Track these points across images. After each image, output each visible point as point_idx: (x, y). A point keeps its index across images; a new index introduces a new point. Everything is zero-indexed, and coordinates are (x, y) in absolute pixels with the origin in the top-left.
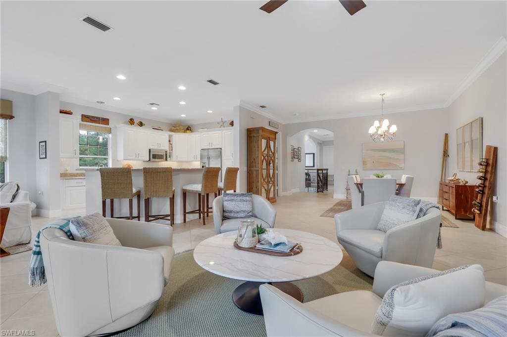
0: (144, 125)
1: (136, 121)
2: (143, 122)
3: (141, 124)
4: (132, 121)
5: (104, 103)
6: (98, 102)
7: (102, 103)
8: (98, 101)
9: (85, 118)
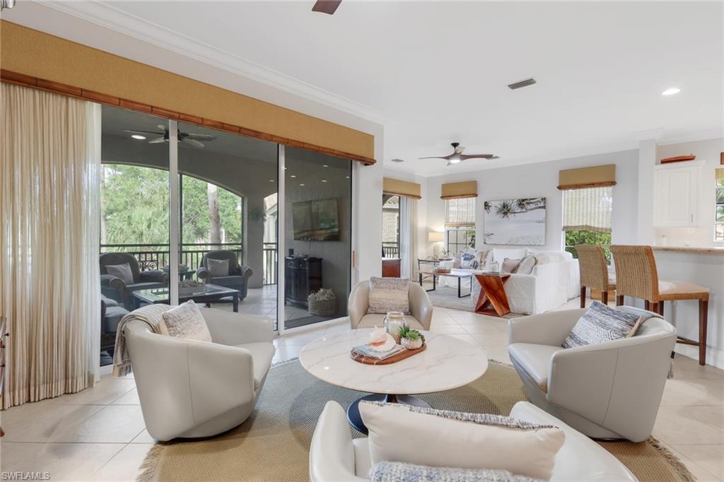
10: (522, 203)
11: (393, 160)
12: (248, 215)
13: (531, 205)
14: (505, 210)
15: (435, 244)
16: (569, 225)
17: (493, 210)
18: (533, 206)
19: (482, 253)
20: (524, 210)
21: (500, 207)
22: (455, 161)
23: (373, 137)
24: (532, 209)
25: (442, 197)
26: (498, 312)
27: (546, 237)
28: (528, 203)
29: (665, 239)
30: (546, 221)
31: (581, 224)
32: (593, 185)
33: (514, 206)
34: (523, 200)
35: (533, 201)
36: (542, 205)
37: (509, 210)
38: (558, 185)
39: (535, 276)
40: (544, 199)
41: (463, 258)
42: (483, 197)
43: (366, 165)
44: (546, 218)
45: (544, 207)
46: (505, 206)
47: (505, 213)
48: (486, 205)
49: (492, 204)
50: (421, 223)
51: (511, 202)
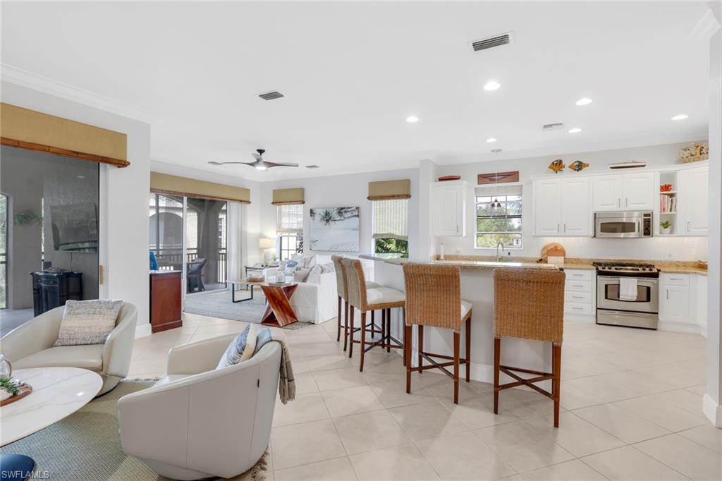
0: (588, 165)
1: (567, 163)
2: (584, 161)
3: (579, 166)
4: (557, 166)
5: (501, 150)
6: (492, 151)
7: (498, 151)
8: (493, 149)
9: (485, 178)
10: (341, 211)
11: (209, 163)
12: (14, 219)
13: (348, 213)
14: (327, 218)
15: (265, 250)
16: (378, 233)
17: (318, 217)
18: (349, 214)
19: (305, 259)
20: (342, 218)
21: (323, 214)
22: (261, 168)
23: (126, 135)
24: (349, 218)
25: (273, 203)
26: (280, 323)
27: (360, 244)
28: (346, 212)
29: (442, 246)
30: (359, 229)
31: (386, 232)
32: (393, 197)
33: (334, 214)
34: (342, 209)
35: (349, 210)
36: (356, 214)
37: (330, 218)
38: (368, 196)
39: (318, 286)
40: (358, 208)
41: (287, 265)
42: (309, 205)
43: (119, 167)
44: (360, 226)
45: (358, 216)
46: (327, 214)
47: (328, 221)
48: (312, 212)
49: (317, 211)
50: (252, 228)
51: (332, 210)
